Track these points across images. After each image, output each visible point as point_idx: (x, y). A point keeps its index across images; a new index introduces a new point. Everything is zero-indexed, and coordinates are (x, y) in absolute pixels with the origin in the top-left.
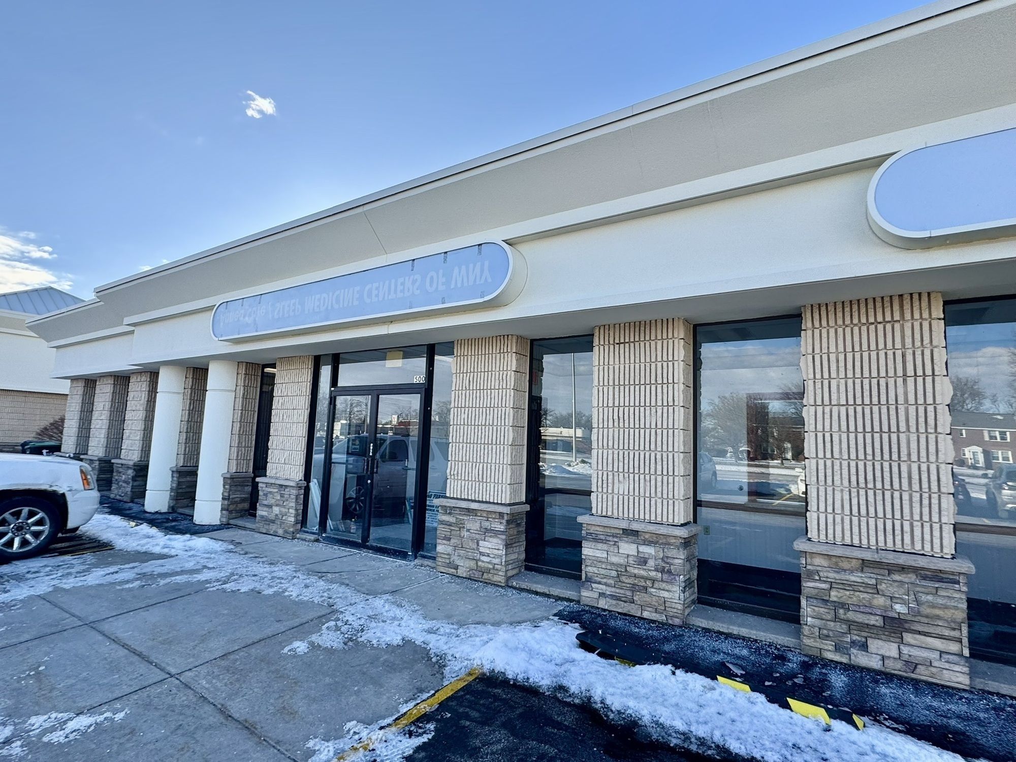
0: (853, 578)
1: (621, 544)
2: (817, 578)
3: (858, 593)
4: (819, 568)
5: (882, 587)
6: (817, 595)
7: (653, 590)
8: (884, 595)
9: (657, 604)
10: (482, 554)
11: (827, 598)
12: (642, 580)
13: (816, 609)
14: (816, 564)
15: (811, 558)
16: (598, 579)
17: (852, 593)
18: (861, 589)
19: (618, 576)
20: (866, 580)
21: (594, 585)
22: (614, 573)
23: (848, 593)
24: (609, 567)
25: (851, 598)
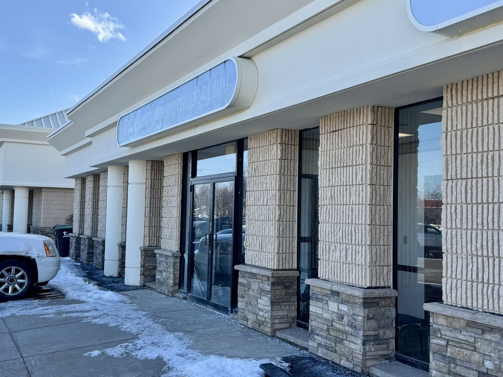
0: (460, 337)
1: (330, 303)
2: (439, 335)
3: (463, 350)
4: (440, 327)
5: (478, 345)
6: (438, 351)
7: (346, 342)
8: (479, 352)
9: (348, 354)
10: (260, 310)
11: (444, 354)
12: (341, 333)
13: (438, 363)
14: (439, 323)
15: (437, 318)
16: (318, 332)
17: (459, 349)
18: (465, 346)
19: (328, 330)
20: (468, 339)
21: (316, 337)
22: (325, 327)
23: (457, 349)
24: (323, 322)
25: (459, 354)
